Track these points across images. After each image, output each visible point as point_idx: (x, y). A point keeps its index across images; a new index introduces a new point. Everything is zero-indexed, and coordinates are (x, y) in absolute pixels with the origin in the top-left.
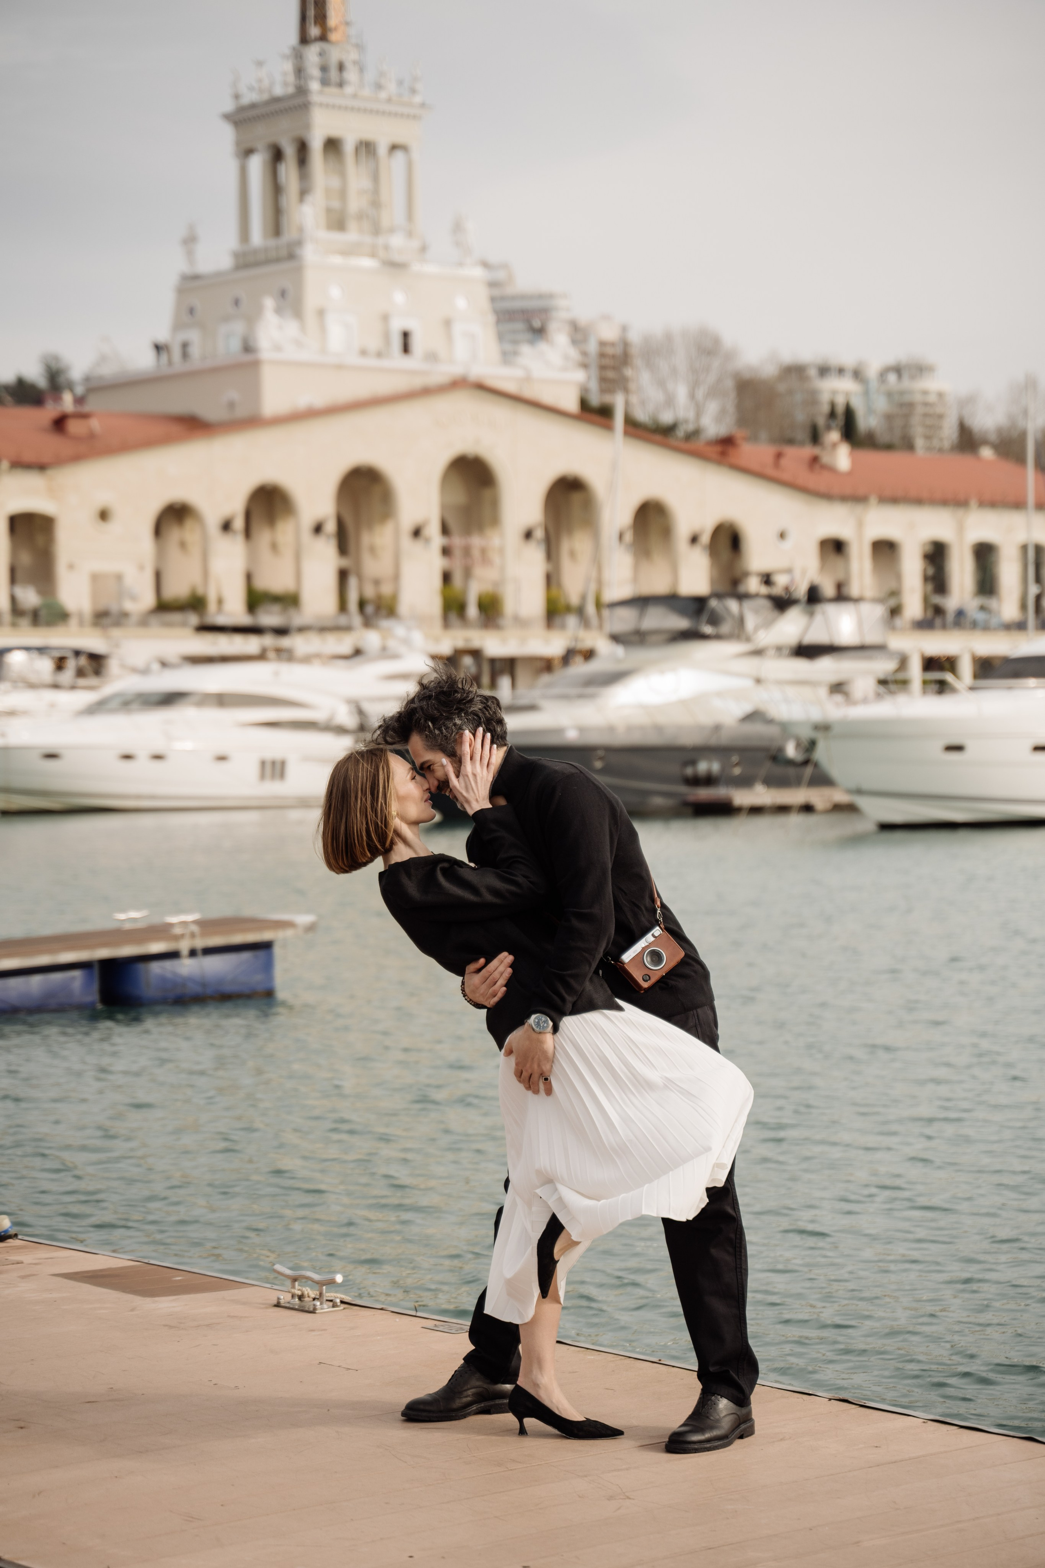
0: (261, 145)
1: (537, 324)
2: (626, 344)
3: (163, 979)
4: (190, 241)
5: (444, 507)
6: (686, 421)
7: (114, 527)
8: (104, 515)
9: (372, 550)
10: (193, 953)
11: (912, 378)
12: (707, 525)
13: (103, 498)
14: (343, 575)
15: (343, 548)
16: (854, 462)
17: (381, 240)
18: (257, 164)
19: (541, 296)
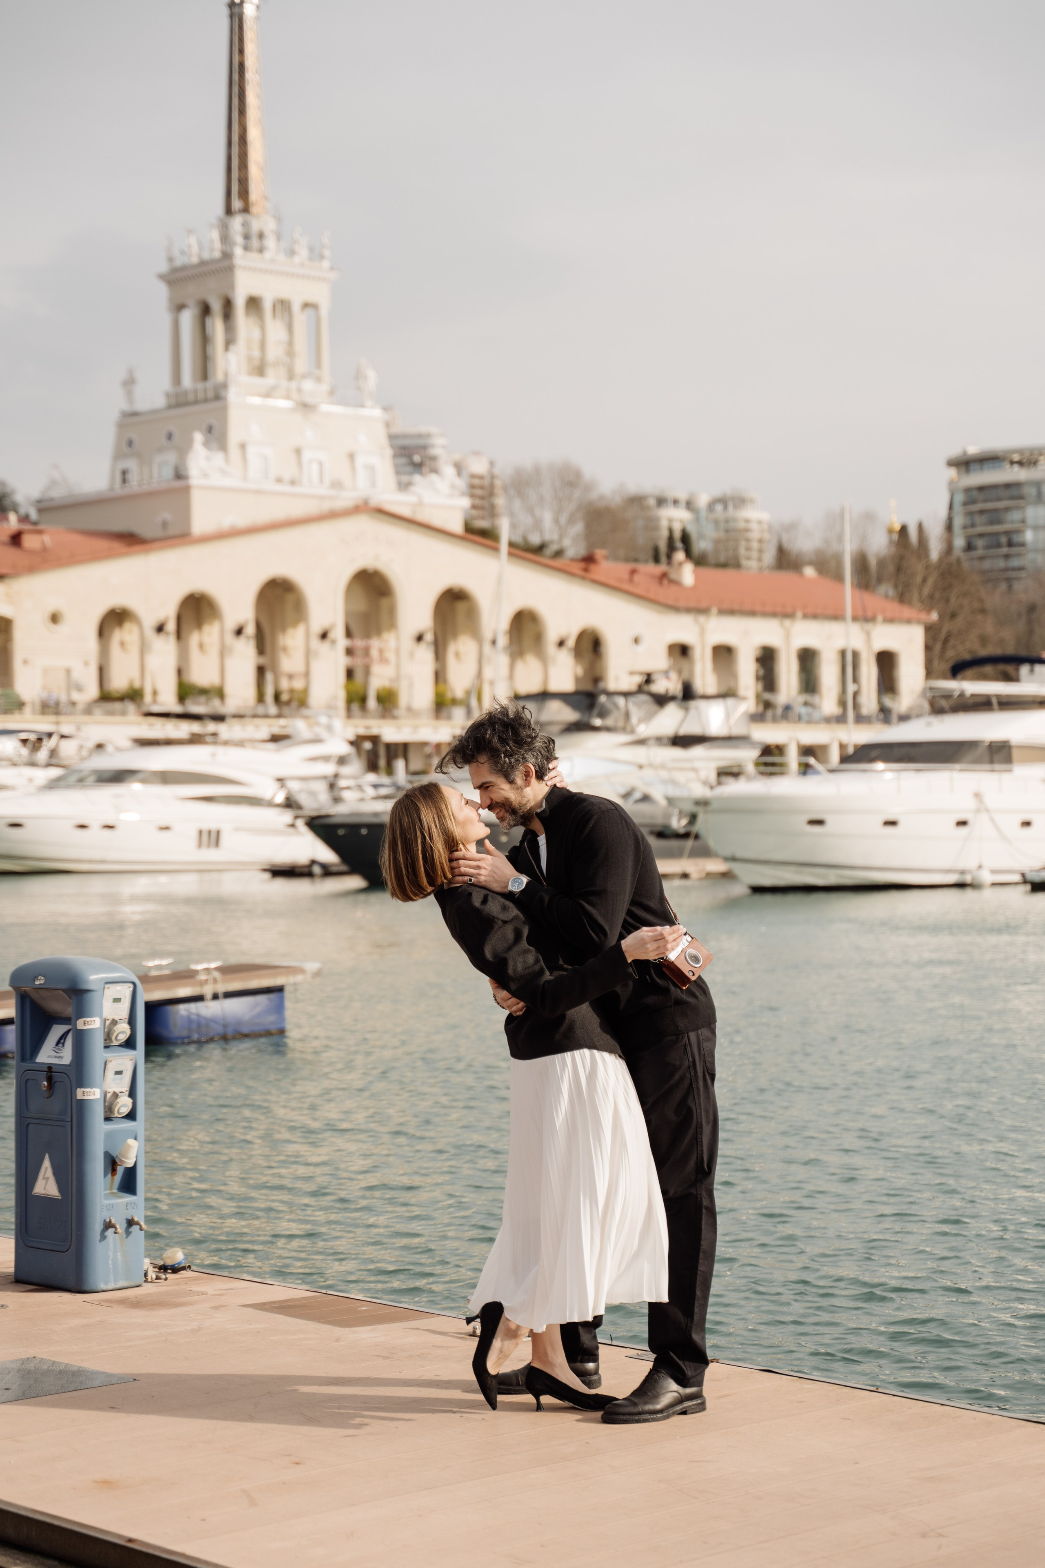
0: (191, 302)
1: (417, 458)
2: (493, 477)
3: (189, 1020)
4: (129, 383)
5: (348, 614)
6: (552, 542)
7: (63, 628)
8: (55, 618)
9: (285, 649)
10: (215, 997)
11: (736, 507)
12: (572, 632)
13: (54, 604)
14: (261, 671)
15: (261, 649)
16: (697, 578)
17: (294, 385)
18: (188, 318)
19: (420, 436)
